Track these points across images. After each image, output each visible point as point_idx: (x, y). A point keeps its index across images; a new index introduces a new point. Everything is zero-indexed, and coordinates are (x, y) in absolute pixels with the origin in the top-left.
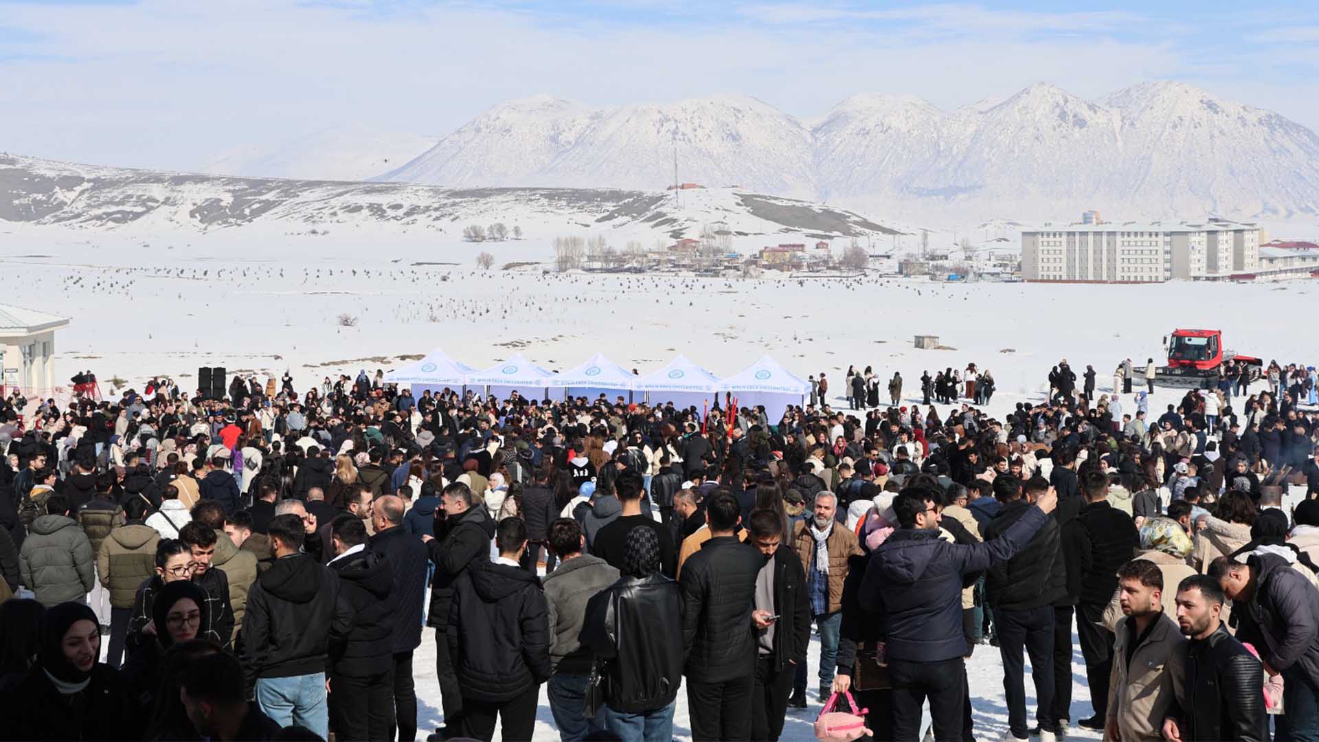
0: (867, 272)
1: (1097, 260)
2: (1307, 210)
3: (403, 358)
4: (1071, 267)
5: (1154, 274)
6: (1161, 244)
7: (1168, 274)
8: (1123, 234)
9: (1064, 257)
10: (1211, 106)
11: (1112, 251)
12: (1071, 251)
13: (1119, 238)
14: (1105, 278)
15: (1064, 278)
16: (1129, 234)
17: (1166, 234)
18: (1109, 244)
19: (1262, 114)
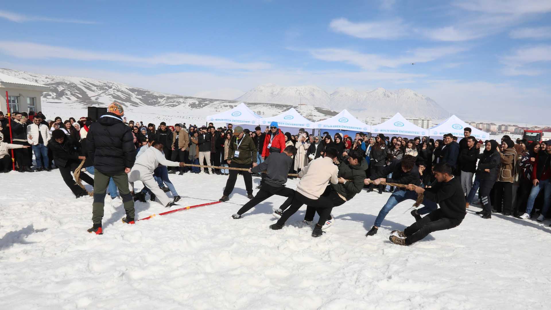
2: (433, 118)
10: (416, 95)
19: (426, 97)
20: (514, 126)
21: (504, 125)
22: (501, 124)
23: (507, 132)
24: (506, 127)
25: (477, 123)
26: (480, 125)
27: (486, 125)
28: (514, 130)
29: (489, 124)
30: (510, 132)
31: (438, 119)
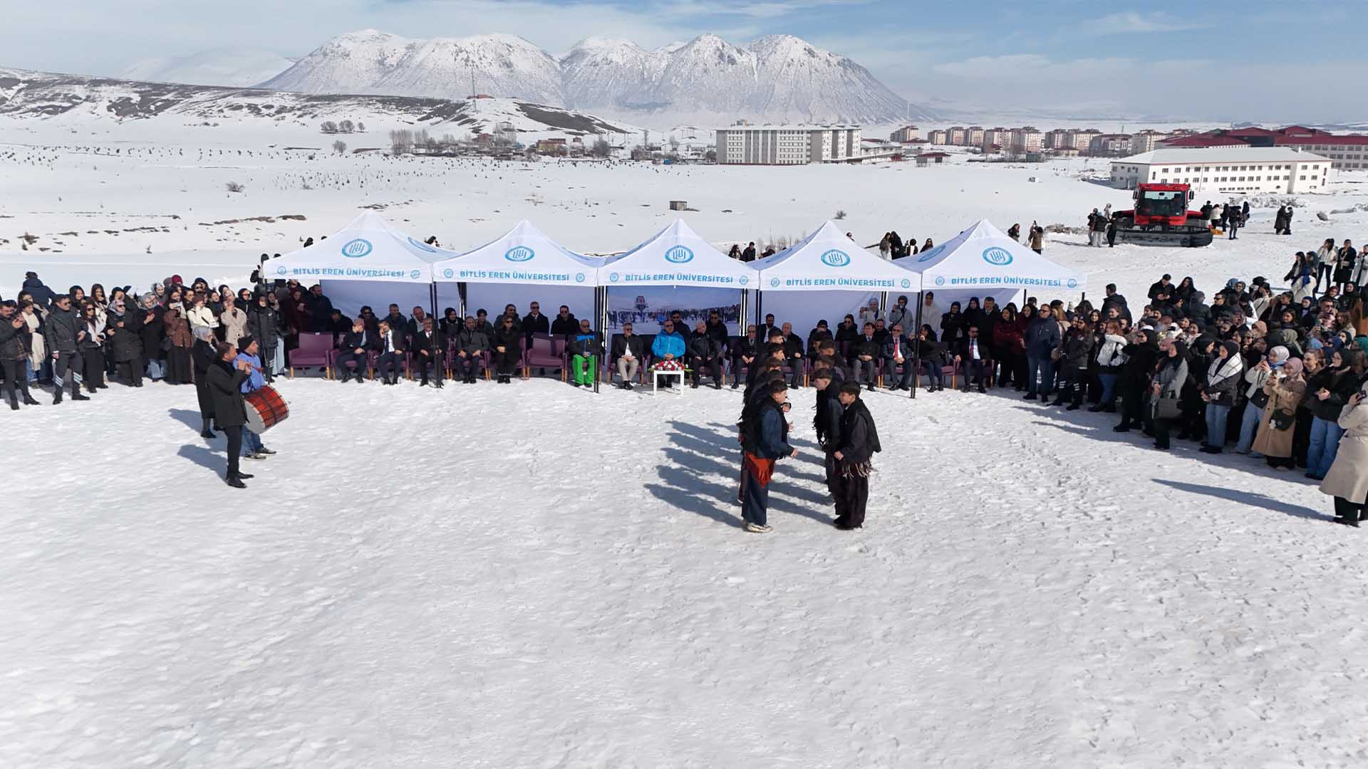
0: (611, 158)
1: (765, 150)
3: (285, 218)
4: (747, 155)
5: (800, 159)
6: (805, 138)
7: (808, 159)
8: (781, 132)
9: (743, 147)
10: (810, 52)
11: (774, 144)
12: (748, 143)
13: (778, 135)
14: (769, 162)
15: (743, 162)
16: (785, 132)
17: (808, 132)
18: (772, 138)
19: (840, 58)
20: (1088, 131)
21: (1062, 131)
22: (1052, 129)
23: (1071, 152)
24: (1068, 135)
25: (985, 128)
26: (996, 133)
27: (1010, 133)
28: (1087, 144)
29: (1018, 132)
30: (1077, 152)
31: (877, 123)
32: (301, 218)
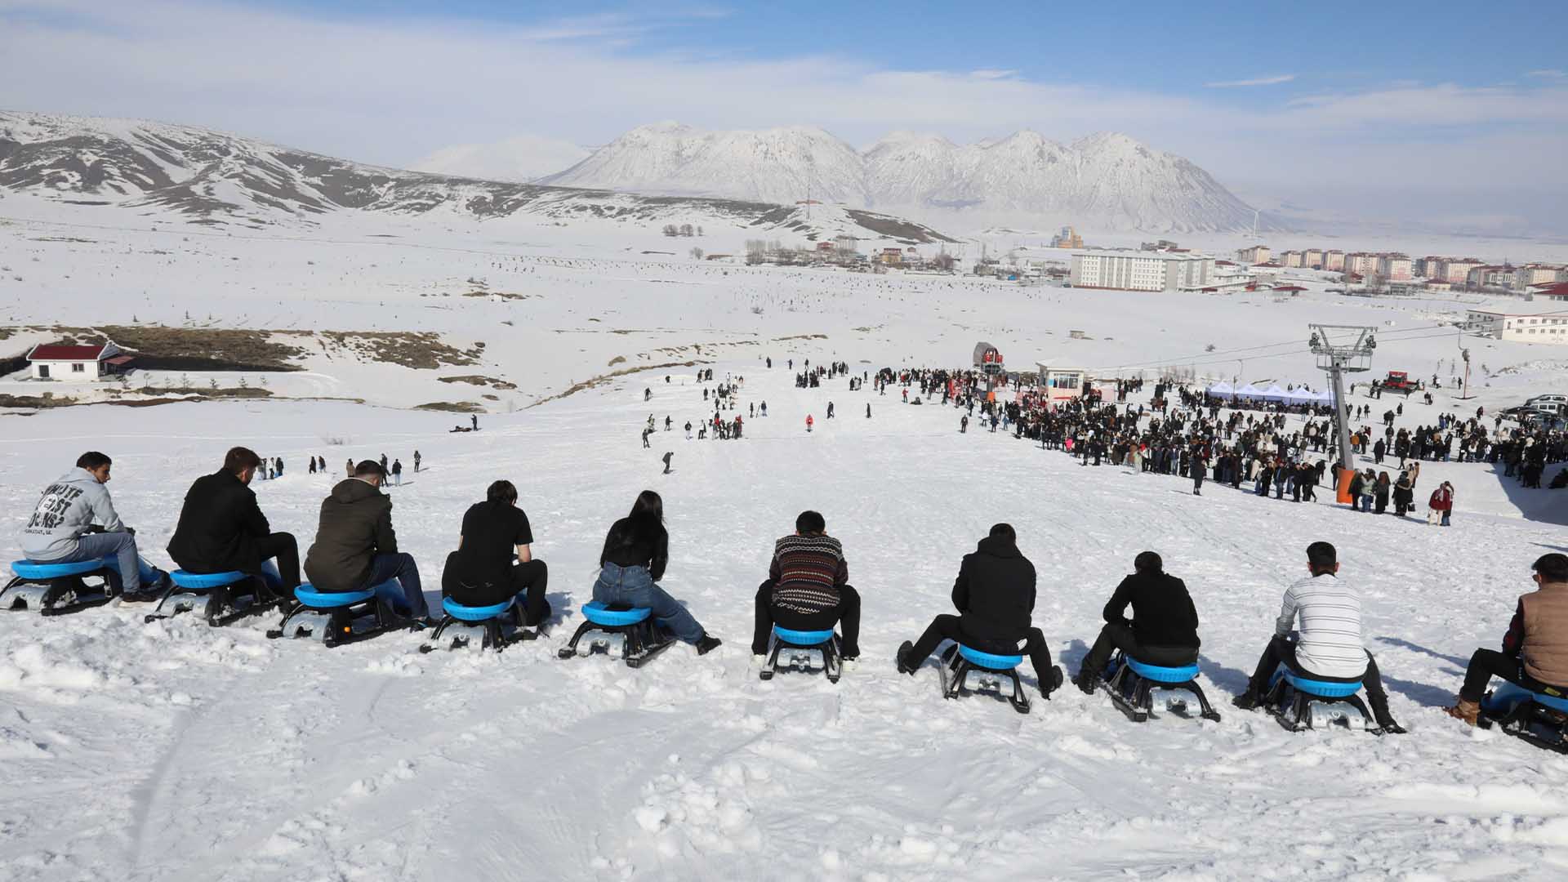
0: (955, 272)
1: (1119, 275)
3: (816, 336)
4: (1102, 278)
5: (1154, 286)
6: (1160, 267)
7: (1163, 286)
8: (1136, 259)
9: (1098, 271)
10: (1143, 152)
11: (1129, 270)
12: (1103, 269)
13: (1133, 261)
14: (1123, 287)
15: (1097, 285)
16: (1141, 260)
17: (1164, 261)
18: (1127, 265)
19: (1176, 159)
20: (1467, 261)
21: (1437, 260)
22: (1424, 256)
23: (1442, 286)
24: (1442, 264)
25: (1346, 252)
26: (1359, 258)
27: (1375, 259)
28: (1465, 275)
29: (1384, 257)
30: (1448, 286)
31: (1218, 231)
32: (824, 337)
